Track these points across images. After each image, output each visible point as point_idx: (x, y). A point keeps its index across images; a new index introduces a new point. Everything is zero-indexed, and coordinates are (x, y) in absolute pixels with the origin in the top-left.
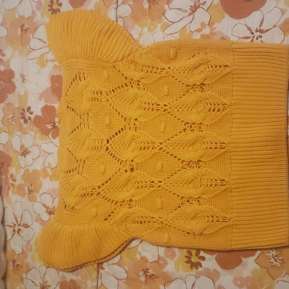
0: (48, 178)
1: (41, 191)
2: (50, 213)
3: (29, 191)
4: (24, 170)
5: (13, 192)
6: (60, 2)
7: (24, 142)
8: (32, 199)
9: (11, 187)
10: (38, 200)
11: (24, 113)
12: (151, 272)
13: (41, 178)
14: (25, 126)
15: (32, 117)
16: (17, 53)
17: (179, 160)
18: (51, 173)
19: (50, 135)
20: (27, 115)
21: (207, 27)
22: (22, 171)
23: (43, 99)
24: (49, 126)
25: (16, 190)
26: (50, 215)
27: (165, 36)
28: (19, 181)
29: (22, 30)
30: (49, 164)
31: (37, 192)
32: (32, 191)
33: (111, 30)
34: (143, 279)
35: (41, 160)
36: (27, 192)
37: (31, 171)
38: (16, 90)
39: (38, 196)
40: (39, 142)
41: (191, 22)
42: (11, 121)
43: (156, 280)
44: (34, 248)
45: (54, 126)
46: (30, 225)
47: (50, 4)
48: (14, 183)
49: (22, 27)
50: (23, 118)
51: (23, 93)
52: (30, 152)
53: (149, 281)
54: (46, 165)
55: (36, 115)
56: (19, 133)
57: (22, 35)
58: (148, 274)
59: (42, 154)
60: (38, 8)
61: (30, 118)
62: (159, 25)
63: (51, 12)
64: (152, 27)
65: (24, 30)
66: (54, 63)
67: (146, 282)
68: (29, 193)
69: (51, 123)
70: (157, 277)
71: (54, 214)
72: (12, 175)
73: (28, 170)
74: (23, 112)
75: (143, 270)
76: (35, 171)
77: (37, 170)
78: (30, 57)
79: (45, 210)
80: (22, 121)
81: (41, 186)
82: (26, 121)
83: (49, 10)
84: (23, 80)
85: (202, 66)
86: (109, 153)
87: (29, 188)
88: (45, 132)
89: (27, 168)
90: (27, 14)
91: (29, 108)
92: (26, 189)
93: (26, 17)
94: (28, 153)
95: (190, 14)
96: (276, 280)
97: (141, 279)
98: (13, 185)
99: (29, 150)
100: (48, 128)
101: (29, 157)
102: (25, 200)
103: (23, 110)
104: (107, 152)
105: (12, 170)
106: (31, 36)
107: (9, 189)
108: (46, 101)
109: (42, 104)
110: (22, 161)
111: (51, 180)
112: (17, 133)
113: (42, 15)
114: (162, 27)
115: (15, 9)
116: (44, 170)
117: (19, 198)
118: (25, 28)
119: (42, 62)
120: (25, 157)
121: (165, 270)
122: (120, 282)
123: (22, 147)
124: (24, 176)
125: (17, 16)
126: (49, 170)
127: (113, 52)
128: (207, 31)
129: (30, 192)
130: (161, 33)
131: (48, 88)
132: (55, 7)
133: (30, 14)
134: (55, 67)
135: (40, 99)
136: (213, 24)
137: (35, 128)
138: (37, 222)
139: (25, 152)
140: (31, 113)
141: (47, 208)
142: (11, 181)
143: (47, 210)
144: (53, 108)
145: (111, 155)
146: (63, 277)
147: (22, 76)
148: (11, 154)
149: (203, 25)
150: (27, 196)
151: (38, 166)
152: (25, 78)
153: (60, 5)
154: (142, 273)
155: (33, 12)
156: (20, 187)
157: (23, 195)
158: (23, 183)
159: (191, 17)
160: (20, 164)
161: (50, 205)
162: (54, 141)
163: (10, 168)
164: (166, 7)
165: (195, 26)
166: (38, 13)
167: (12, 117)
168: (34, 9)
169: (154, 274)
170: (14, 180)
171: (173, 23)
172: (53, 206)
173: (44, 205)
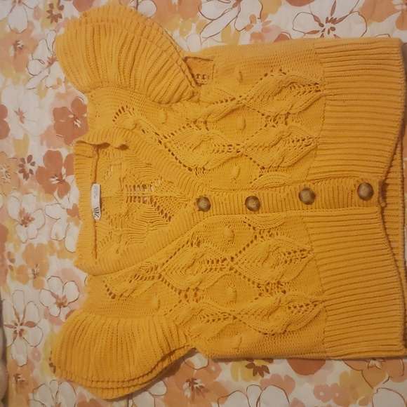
0: (56, 254)
1: (48, 275)
2: (61, 305)
3: (34, 275)
4: (25, 245)
5: (12, 277)
6: (61, 4)
7: (24, 205)
8: (39, 286)
9: (9, 270)
10: (46, 286)
11: (23, 164)
12: (199, 383)
14: (25, 182)
15: (34, 169)
16: (9, 81)
18: (59, 248)
19: (56, 194)
20: (28, 167)
21: (258, 21)
22: (23, 247)
23: (45, 143)
24: (54, 181)
25: (15, 275)
26: (60, 307)
27: (203, 40)
28: (19, 261)
29: (15, 49)
30: (56, 235)
31: (44, 276)
32: (38, 274)
34: (188, 393)
35: (46, 229)
36: (31, 276)
37: (35, 246)
38: (10, 134)
39: (46, 281)
40: (43, 204)
41: (237, 16)
42: (5, 177)
43: (206, 394)
44: (43, 355)
45: (61, 181)
46: (36, 322)
47: (49, 9)
48: (12, 265)
49: (16, 44)
50: (23, 171)
51: (20, 136)
52: (33, 219)
53: (196, 396)
54: (53, 237)
55: (39, 167)
56: (17, 194)
57: (15, 56)
58: (195, 386)
59: (47, 221)
60: (37, 18)
61: (31, 171)
62: (194, 26)
63: (50, 20)
64: (184, 30)
65: (19, 49)
66: (56, 91)
67: (193, 399)
68: (35, 278)
69: (56, 176)
70: (207, 391)
71: (65, 307)
72: (9, 254)
73: (31, 245)
74: (21, 163)
75: (188, 381)
76: (40, 246)
77: (42, 244)
78: (30, 85)
79: (54, 300)
80: (21, 176)
81: (48, 266)
82: (26, 176)
83: (48, 18)
84: (22, 119)
87: (33, 270)
88: (49, 190)
89: (31, 241)
90: (21, 27)
91: (30, 158)
92: (30, 271)
93: (20, 29)
94: (30, 221)
95: (234, 6)
96: (375, 388)
97: (186, 394)
98: (11, 267)
99: (32, 216)
100: (53, 183)
101: (32, 226)
102: (29, 288)
103: (23, 160)
105: (9, 247)
106: (30, 57)
107: (6, 273)
108: (49, 146)
109: (45, 149)
110: (22, 233)
111: (59, 257)
112: (13, 194)
113: (42, 26)
114: (198, 28)
115: (5, 20)
116: (51, 243)
117: (20, 286)
118: (20, 46)
119: (41, 92)
120: (26, 226)
121: (218, 379)
122: (157, 400)
123: (22, 212)
124: (26, 255)
125: (8, 30)
126: (56, 243)
128: (258, 27)
129: (36, 275)
130: (197, 37)
131: (49, 128)
132: (55, 12)
133: (25, 26)
134: (59, 96)
135: (42, 144)
136: (266, 15)
137: (38, 184)
138: (46, 318)
139: (26, 220)
140: (33, 164)
141: (56, 297)
142: (8, 263)
143: (56, 300)
144: (59, 154)
146: (81, 396)
147: (20, 114)
148: (7, 224)
149: (253, 19)
150: (31, 282)
151: (43, 240)
152: (24, 115)
153: (61, 8)
154: (187, 384)
155: (30, 23)
156: (21, 270)
157: (25, 281)
158: (25, 264)
159: (236, 9)
160: (19, 237)
161: (59, 293)
162: (61, 201)
163: (6, 244)
165: (242, 22)
166: (37, 24)
167: (6, 172)
168: (31, 19)
169: (203, 385)
170: (12, 261)
171: (213, 20)
172: (64, 295)
173: (53, 294)
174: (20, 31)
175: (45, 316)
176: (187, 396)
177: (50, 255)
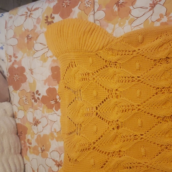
0: (55, 139)
1: (51, 150)
2: (59, 165)
4: (36, 135)
5: (30, 152)
6: (53, 16)
7: (35, 115)
8: (45, 156)
9: (29, 148)
10: (49, 156)
11: (34, 96)
14: (35, 104)
15: (40, 97)
16: (25, 54)
17: (155, 116)
18: (56, 136)
19: (54, 108)
20: (37, 96)
21: (165, 17)
22: (36, 136)
23: (47, 84)
24: (53, 102)
25: (32, 151)
26: (59, 167)
27: (132, 28)
28: (34, 144)
29: (28, 39)
30: (55, 129)
31: (48, 150)
32: (44, 150)
33: (92, 29)
35: (49, 127)
36: (40, 151)
37: (42, 136)
38: (27, 80)
39: (49, 154)
40: (46, 114)
41: (152, 15)
42: (25, 102)
45: (56, 102)
47: (46, 18)
48: (30, 146)
49: (28, 36)
50: (34, 98)
51: (32, 81)
52: (40, 122)
54: (53, 130)
55: (43, 96)
56: (31, 110)
57: (28, 42)
59: (49, 122)
60: (38, 23)
61: (38, 98)
62: (127, 21)
63: (47, 24)
64: (122, 23)
65: (29, 39)
66: (52, 59)
68: (42, 152)
69: (54, 100)
71: (61, 166)
72: (28, 140)
73: (40, 135)
74: (33, 94)
76: (45, 136)
78: (35, 56)
80: (33, 101)
81: (50, 145)
82: (36, 101)
83: (46, 23)
84: (32, 73)
85: (165, 44)
86: (98, 117)
87: (41, 148)
88: (50, 107)
90: (30, 28)
91: (37, 92)
92: (39, 149)
93: (30, 29)
94: (39, 123)
95: (150, 10)
98: (29, 147)
99: (39, 121)
100: (52, 103)
101: (40, 126)
102: (39, 157)
103: (33, 93)
104: (97, 116)
105: (28, 137)
106: (35, 42)
107: (27, 150)
108: (49, 85)
109: (47, 87)
110: (35, 129)
111: (57, 141)
112: (30, 110)
113: (41, 27)
114: (129, 22)
115: (22, 25)
116: (52, 134)
117: (35, 156)
118: (30, 37)
119: (44, 59)
120: (37, 126)
123: (34, 119)
124: (37, 140)
125: (23, 30)
126: (55, 134)
127: (95, 45)
128: (165, 19)
129: (43, 151)
130: (130, 26)
131: (49, 76)
132: (50, 20)
133: (32, 28)
134: (54, 61)
135: (45, 84)
136: (169, 14)
137: (43, 104)
139: (37, 123)
140: (39, 95)
141: (56, 162)
142: (28, 145)
143: (56, 163)
144: (54, 89)
145: (100, 118)
147: (31, 70)
148: (27, 125)
149: (161, 16)
150: (40, 154)
151: (47, 132)
152: (33, 71)
153: (53, 18)
155: (35, 26)
156: (35, 148)
157: (37, 154)
158: (37, 145)
159: (151, 11)
160: (33, 131)
161: (58, 159)
162: (57, 112)
163: (26, 135)
164: (131, 8)
165: (155, 17)
166: (38, 26)
167: (26, 99)
168: (35, 24)
170: (31, 144)
171: (138, 18)
172: (60, 160)
173: (54, 160)
174: (30, 30)
177: (52, 140)
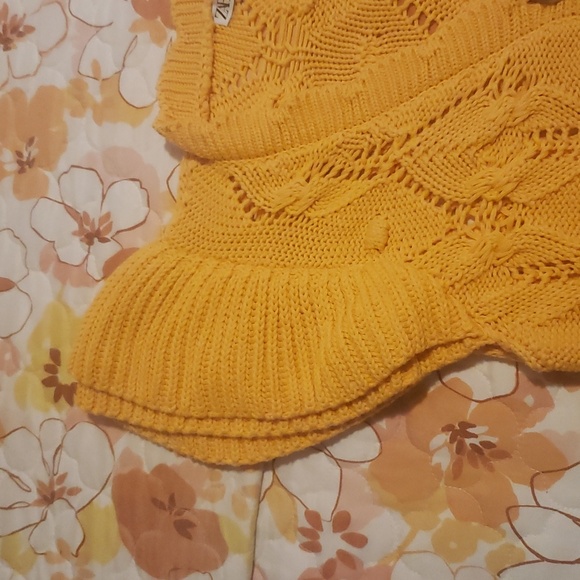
3: (20, 163)
12: (481, 433)
13: (67, 116)
34: (443, 459)
43: (496, 463)
44: (27, 359)
46: (14, 279)
53: (467, 468)
58: (468, 441)
67: (456, 472)
70: (503, 455)
75: (448, 428)
77: (52, 88)
79: (75, 226)
89: (18, 84)
97: (436, 459)
121: (538, 428)
122: (348, 472)
138: (44, 269)
146: (128, 454)
154: (444, 437)
169: (494, 440)
175: (44, 267)
176: (439, 465)
